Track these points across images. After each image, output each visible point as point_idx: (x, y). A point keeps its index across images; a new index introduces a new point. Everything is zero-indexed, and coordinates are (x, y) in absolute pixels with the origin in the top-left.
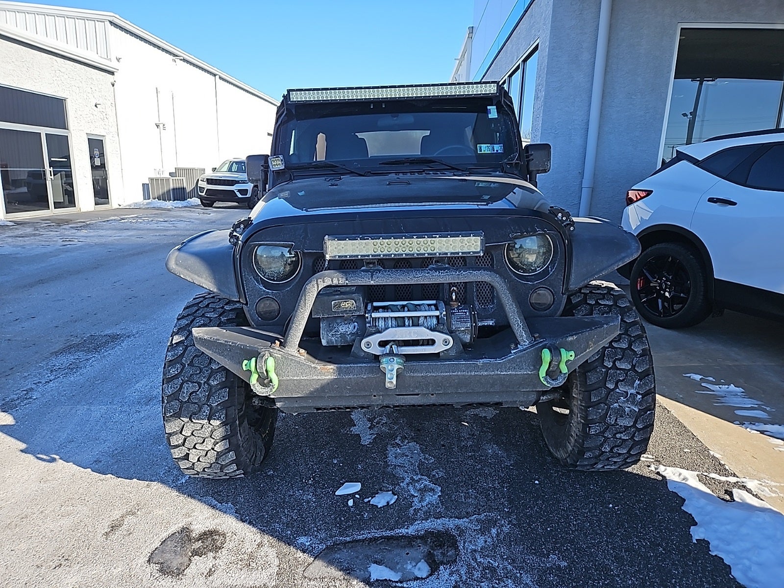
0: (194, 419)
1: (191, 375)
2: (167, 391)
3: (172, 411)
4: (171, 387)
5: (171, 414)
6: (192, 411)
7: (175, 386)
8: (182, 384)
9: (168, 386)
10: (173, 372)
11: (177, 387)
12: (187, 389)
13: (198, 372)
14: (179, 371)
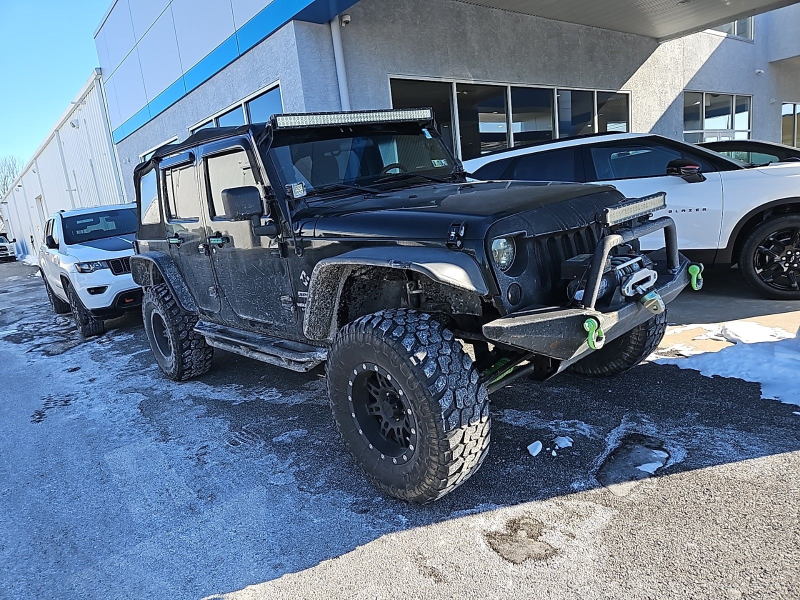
0: (471, 422)
1: (456, 382)
2: (444, 405)
3: (454, 423)
4: (446, 400)
5: (454, 426)
6: (468, 415)
7: (449, 397)
8: (454, 393)
9: (444, 400)
10: (441, 385)
11: (451, 398)
12: (460, 396)
13: (459, 377)
14: (445, 382)
